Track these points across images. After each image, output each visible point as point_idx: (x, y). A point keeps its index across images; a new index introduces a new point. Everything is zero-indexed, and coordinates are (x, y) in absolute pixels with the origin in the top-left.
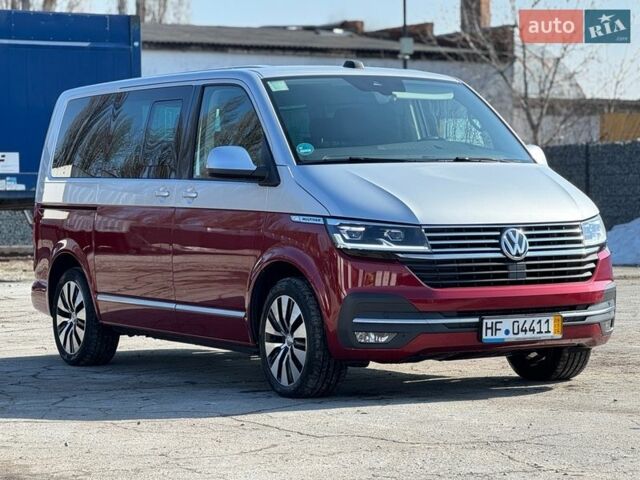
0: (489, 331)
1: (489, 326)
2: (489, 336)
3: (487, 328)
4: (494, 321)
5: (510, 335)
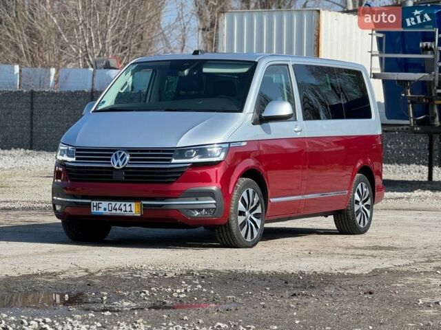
0: (95, 208)
1: (95, 205)
2: (95, 211)
3: (94, 206)
4: (98, 202)
5: (107, 211)
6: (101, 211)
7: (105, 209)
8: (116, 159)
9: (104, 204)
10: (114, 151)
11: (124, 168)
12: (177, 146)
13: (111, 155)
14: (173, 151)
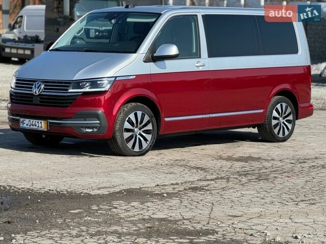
2: (22, 125)
3: (21, 122)
4: (23, 119)
5: (28, 126)
6: (25, 126)
7: (27, 125)
8: (35, 88)
9: (27, 121)
10: (35, 81)
11: (39, 95)
12: (74, 79)
13: (33, 85)
14: (70, 83)
